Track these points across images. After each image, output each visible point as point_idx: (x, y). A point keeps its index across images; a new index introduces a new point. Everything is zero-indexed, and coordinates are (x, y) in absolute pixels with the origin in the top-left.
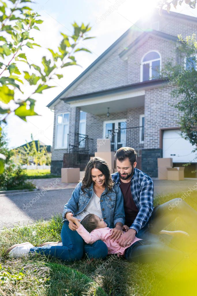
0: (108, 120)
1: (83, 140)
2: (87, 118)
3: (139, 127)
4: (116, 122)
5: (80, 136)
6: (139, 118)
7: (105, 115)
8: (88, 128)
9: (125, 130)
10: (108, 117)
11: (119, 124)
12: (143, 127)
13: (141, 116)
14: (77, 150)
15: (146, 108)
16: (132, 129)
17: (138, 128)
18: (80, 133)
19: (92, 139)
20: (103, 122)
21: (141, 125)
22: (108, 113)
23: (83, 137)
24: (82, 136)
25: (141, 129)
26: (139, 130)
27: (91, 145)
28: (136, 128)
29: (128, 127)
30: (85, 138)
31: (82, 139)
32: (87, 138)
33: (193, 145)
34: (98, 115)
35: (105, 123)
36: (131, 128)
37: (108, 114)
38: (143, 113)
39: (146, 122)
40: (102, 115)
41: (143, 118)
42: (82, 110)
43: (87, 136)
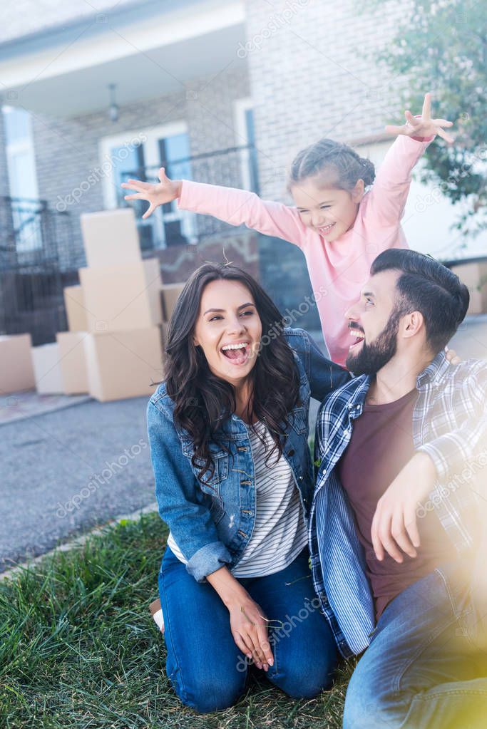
0: (117, 133)
1: (31, 220)
2: (35, 133)
3: (235, 149)
4: (150, 138)
5: (14, 205)
6: (231, 115)
7: (102, 113)
8: (44, 170)
9: (187, 165)
10: (116, 120)
11: (162, 144)
12: (251, 145)
13: (241, 106)
14: (13, 263)
15: (255, 74)
16: (211, 161)
17: (232, 155)
18: (13, 194)
19: (65, 213)
20: (96, 142)
21: (242, 140)
22: (115, 106)
23: (28, 211)
24: (24, 205)
25: (244, 154)
26: (238, 161)
27: (66, 235)
28: (227, 151)
29: (195, 153)
30: (38, 212)
31: (25, 216)
32: (44, 210)
33: (453, 203)
34: (78, 119)
35: (109, 145)
36: (206, 155)
37: (113, 112)
38: (246, 92)
39: (261, 125)
40: (90, 116)
41: (249, 115)
42: (10, 104)
43: (44, 203)
